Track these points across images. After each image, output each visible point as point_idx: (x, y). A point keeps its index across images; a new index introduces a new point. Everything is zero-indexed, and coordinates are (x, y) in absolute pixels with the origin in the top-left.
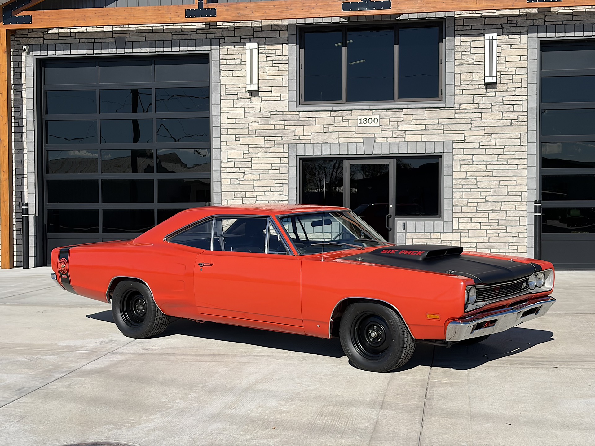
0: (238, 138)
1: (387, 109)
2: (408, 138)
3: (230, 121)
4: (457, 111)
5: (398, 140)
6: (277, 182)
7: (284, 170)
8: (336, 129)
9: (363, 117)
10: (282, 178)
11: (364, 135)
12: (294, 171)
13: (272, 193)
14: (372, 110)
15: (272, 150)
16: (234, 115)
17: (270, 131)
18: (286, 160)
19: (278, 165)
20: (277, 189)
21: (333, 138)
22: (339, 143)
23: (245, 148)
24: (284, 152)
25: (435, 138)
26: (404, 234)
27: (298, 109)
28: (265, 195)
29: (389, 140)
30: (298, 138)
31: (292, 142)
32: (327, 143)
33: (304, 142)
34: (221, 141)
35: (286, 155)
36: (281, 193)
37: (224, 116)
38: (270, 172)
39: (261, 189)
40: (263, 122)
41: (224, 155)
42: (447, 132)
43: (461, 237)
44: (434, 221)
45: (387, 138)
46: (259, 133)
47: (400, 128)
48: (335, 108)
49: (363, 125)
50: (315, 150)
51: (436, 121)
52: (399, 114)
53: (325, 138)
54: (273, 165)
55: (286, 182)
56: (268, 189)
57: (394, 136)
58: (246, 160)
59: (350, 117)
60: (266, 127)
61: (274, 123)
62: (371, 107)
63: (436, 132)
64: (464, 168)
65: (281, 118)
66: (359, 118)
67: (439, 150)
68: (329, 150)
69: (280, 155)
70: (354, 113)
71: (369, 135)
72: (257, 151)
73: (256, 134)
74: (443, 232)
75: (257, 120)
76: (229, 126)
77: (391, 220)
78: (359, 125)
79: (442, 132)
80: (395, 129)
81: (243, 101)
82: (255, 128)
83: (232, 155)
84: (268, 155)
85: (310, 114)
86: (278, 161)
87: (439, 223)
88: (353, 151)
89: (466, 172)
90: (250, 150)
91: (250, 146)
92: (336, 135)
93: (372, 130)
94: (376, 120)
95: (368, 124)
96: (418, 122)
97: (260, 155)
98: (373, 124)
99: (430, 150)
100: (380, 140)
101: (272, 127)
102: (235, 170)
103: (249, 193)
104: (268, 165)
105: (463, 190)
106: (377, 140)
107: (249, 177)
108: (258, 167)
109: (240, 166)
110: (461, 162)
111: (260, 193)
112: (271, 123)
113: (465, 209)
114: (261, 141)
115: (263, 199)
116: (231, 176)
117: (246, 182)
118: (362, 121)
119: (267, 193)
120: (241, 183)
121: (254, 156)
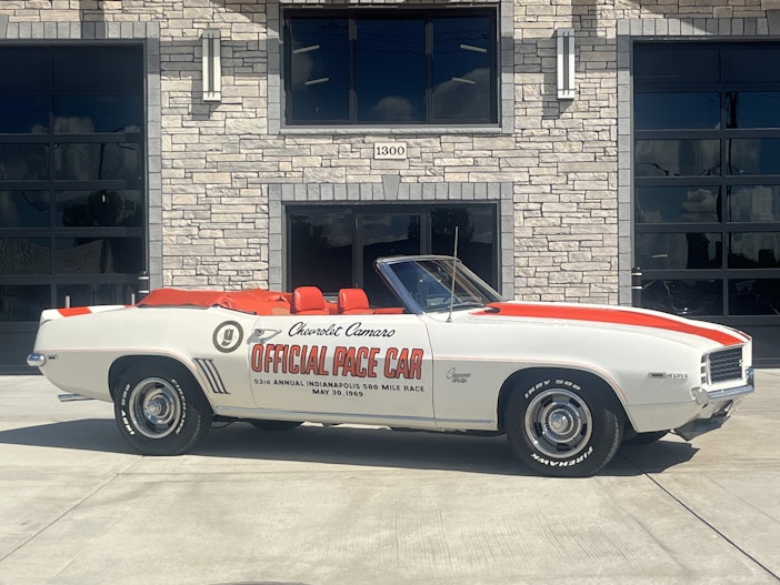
0: (190, 173)
1: (416, 134)
2: (449, 178)
3: (175, 148)
4: (518, 139)
5: (435, 179)
6: (251, 241)
7: (261, 223)
8: (341, 163)
9: (381, 145)
10: (259, 235)
11: (383, 172)
12: (278, 225)
13: (243, 258)
14: (395, 135)
15: (243, 192)
16: (185, 139)
17: (240, 164)
18: (264, 208)
19: (254, 216)
20: (253, 252)
21: (338, 176)
22: (346, 183)
23: (201, 190)
24: (262, 196)
25: (490, 178)
27: (283, 131)
28: (232, 261)
29: (421, 179)
30: (283, 174)
31: (273, 180)
32: (328, 182)
33: (292, 180)
34: (162, 179)
35: (265, 200)
36: (258, 258)
37: (166, 140)
38: (240, 226)
39: (227, 252)
40: (229, 150)
41: (167, 199)
42: (505, 169)
45: (418, 176)
46: (222, 166)
47: (437, 162)
48: (338, 131)
49: (382, 157)
50: (310, 193)
51: (489, 153)
52: (435, 142)
53: (325, 174)
54: (245, 216)
55: (265, 241)
56: (237, 251)
57: (428, 173)
58: (202, 207)
59: (362, 145)
60: (232, 158)
61: (246, 151)
62: (393, 131)
63: (489, 169)
64: (529, 223)
65: (257, 144)
66: (376, 147)
67: (493, 195)
68: (331, 193)
69: (256, 201)
70: (367, 139)
71: (391, 172)
72: (219, 194)
73: (217, 167)
75: (219, 147)
76: (174, 155)
78: (376, 157)
79: (496, 169)
80: (429, 164)
81: (196, 117)
82: (217, 158)
83: (180, 200)
84: (236, 201)
85: (302, 141)
86: (253, 209)
88: (367, 196)
89: (533, 228)
90: (209, 193)
91: (208, 186)
92: (341, 171)
93: (395, 165)
94: (401, 151)
95: (389, 156)
96: (463, 154)
97: (224, 201)
98: (397, 156)
99: (480, 195)
100: (408, 180)
101: (243, 157)
102: (184, 222)
103: (208, 259)
104: (236, 216)
105: (529, 254)
106: (403, 180)
107: (207, 233)
108: (221, 218)
109: (192, 216)
110: (526, 213)
111: (224, 259)
112: (242, 151)
113: (532, 281)
114: (225, 178)
115: (229, 267)
116: (178, 231)
117: (203, 242)
118: (381, 151)
119: (236, 258)
120: (194, 242)
121: (214, 201)
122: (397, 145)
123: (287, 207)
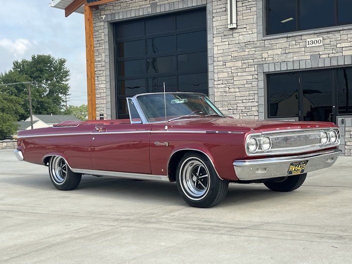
0: (225, 63)
1: (327, 32)
2: (345, 53)
3: (219, 52)
5: (337, 55)
6: (250, 93)
7: (255, 84)
8: (290, 51)
9: (309, 40)
10: (254, 89)
11: (311, 54)
12: (262, 84)
13: (247, 101)
14: (317, 33)
15: (247, 70)
16: (223, 47)
17: (245, 57)
18: (256, 76)
19: (251, 80)
20: (251, 98)
21: (289, 57)
22: (293, 61)
23: (229, 70)
24: (255, 71)
26: (344, 128)
27: (264, 38)
29: (330, 56)
30: (264, 59)
31: (260, 63)
32: (284, 61)
33: (268, 62)
34: (214, 67)
35: (256, 73)
36: (254, 100)
37: (215, 48)
38: (246, 86)
39: (241, 98)
40: (241, 50)
41: (216, 76)
45: (329, 54)
46: (238, 58)
47: (339, 45)
48: (289, 35)
49: (310, 46)
50: (276, 67)
52: (337, 35)
53: (283, 58)
54: (248, 81)
55: (257, 92)
56: (245, 98)
57: (334, 52)
58: (230, 78)
59: (301, 41)
60: (242, 54)
61: (248, 50)
62: (316, 32)
65: (253, 46)
66: (307, 41)
68: (286, 67)
69: (253, 73)
70: (304, 37)
71: (315, 53)
72: (237, 71)
73: (235, 59)
75: (237, 49)
76: (219, 55)
78: (307, 46)
80: (334, 47)
81: (227, 37)
82: (235, 55)
83: (221, 75)
84: (244, 74)
85: (273, 42)
86: (251, 77)
88: (303, 66)
90: (233, 71)
91: (232, 68)
92: (291, 55)
93: (317, 49)
94: (320, 42)
95: (314, 45)
97: (239, 74)
98: (318, 44)
100: (324, 56)
101: (247, 53)
102: (223, 86)
103: (232, 102)
104: (244, 81)
106: (321, 57)
107: (232, 90)
108: (238, 83)
109: (226, 83)
111: (240, 101)
112: (246, 50)
114: (239, 64)
115: (241, 105)
116: (221, 90)
117: (231, 94)
118: (310, 43)
119: (244, 101)
120: (227, 94)
121: (235, 75)
122: (317, 39)
123: (266, 74)
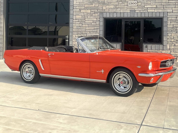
0: (80, 10)
2: (149, 11)
3: (77, 3)
5: (144, 11)
6: (95, 28)
7: (98, 23)
8: (119, 7)
9: (130, 2)
10: (97, 26)
11: (131, 9)
12: (102, 24)
13: (93, 32)
15: (93, 15)
17: (93, 8)
18: (99, 19)
19: (96, 21)
20: (95, 31)
21: (118, 11)
22: (120, 12)
23: (83, 14)
24: (98, 16)
25: (160, 11)
26: (147, 50)
28: (90, 33)
29: (141, 11)
30: (104, 10)
31: (101, 12)
32: (115, 12)
33: (106, 12)
34: (73, 11)
35: (99, 17)
36: (97, 32)
37: (75, 1)
38: (92, 24)
39: (89, 31)
40: (90, 4)
41: (74, 17)
42: (165, 8)
43: (170, 52)
44: (159, 45)
45: (140, 11)
46: (88, 8)
47: (145, 7)
49: (130, 5)
50: (111, 15)
51: (161, 4)
52: (145, 1)
53: (115, 10)
54: (93, 21)
55: (98, 28)
56: (92, 30)
57: (143, 10)
58: (83, 19)
59: (125, 2)
60: (91, 6)
61: (95, 4)
63: (160, 8)
65: (97, 2)
66: (129, 2)
67: (161, 16)
68: (116, 15)
69: (97, 17)
70: (127, 0)
71: (133, 9)
72: (87, 15)
73: (86, 8)
74: (163, 50)
75: (88, 3)
76: (77, 5)
77: (141, 44)
78: (129, 5)
79: (162, 8)
80: (143, 7)
82: (87, 6)
83: (78, 17)
84: (92, 17)
85: (109, 1)
86: (95, 19)
87: (161, 46)
88: (126, 16)
89: (173, 25)
90: (85, 15)
91: (85, 13)
93: (134, 7)
94: (135, 3)
95: (132, 5)
96: (153, 4)
97: (88, 17)
98: (134, 5)
99: (158, 16)
100: (137, 11)
101: (94, 6)
102: (78, 23)
103: (84, 32)
104: (92, 21)
105: (172, 32)
106: (136, 11)
107: (84, 26)
108: (88, 22)
109: (80, 21)
110: (171, 21)
111: (88, 32)
112: (93, 4)
113: (172, 40)
114: (89, 11)
115: (89, 34)
116: (77, 25)
117: (83, 28)
119: (91, 32)
120: (81, 28)
121: (86, 17)
122: (134, 2)
123: (105, 19)
